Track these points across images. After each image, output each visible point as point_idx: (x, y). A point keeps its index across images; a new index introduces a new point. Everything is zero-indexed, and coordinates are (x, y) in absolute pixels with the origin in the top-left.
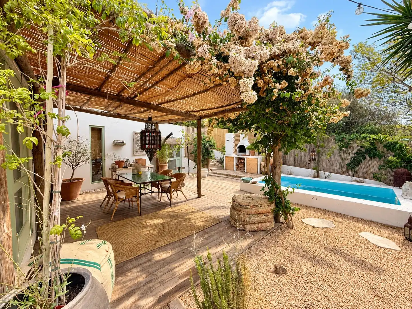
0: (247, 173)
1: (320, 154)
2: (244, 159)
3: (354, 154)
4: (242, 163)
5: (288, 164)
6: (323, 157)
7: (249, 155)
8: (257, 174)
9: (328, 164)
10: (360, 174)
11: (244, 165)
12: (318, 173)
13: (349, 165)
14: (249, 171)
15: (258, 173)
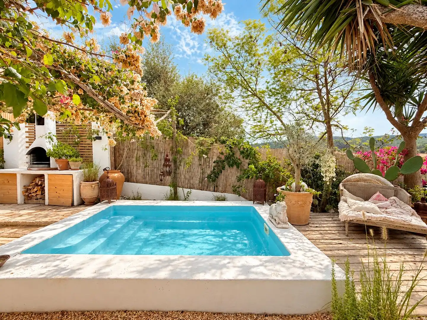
0: (49, 205)
1: (178, 163)
2: (42, 176)
3: (214, 162)
4: (37, 185)
5: (135, 180)
6: (182, 168)
7: (56, 169)
8: (72, 205)
9: (187, 176)
10: (220, 189)
11: (43, 190)
12: (176, 193)
13: (209, 177)
14: (55, 201)
15: (75, 203)
